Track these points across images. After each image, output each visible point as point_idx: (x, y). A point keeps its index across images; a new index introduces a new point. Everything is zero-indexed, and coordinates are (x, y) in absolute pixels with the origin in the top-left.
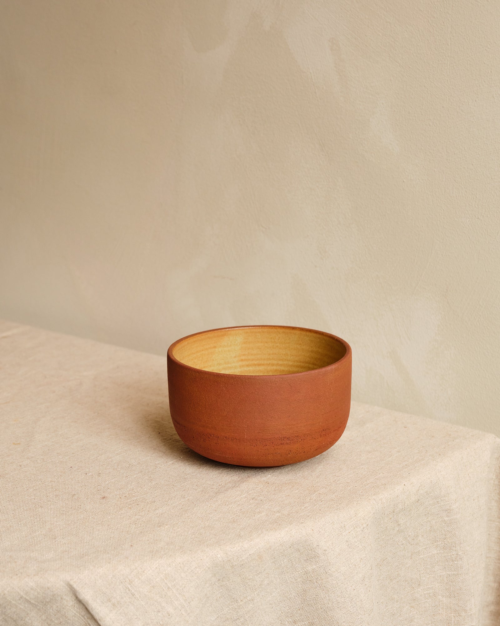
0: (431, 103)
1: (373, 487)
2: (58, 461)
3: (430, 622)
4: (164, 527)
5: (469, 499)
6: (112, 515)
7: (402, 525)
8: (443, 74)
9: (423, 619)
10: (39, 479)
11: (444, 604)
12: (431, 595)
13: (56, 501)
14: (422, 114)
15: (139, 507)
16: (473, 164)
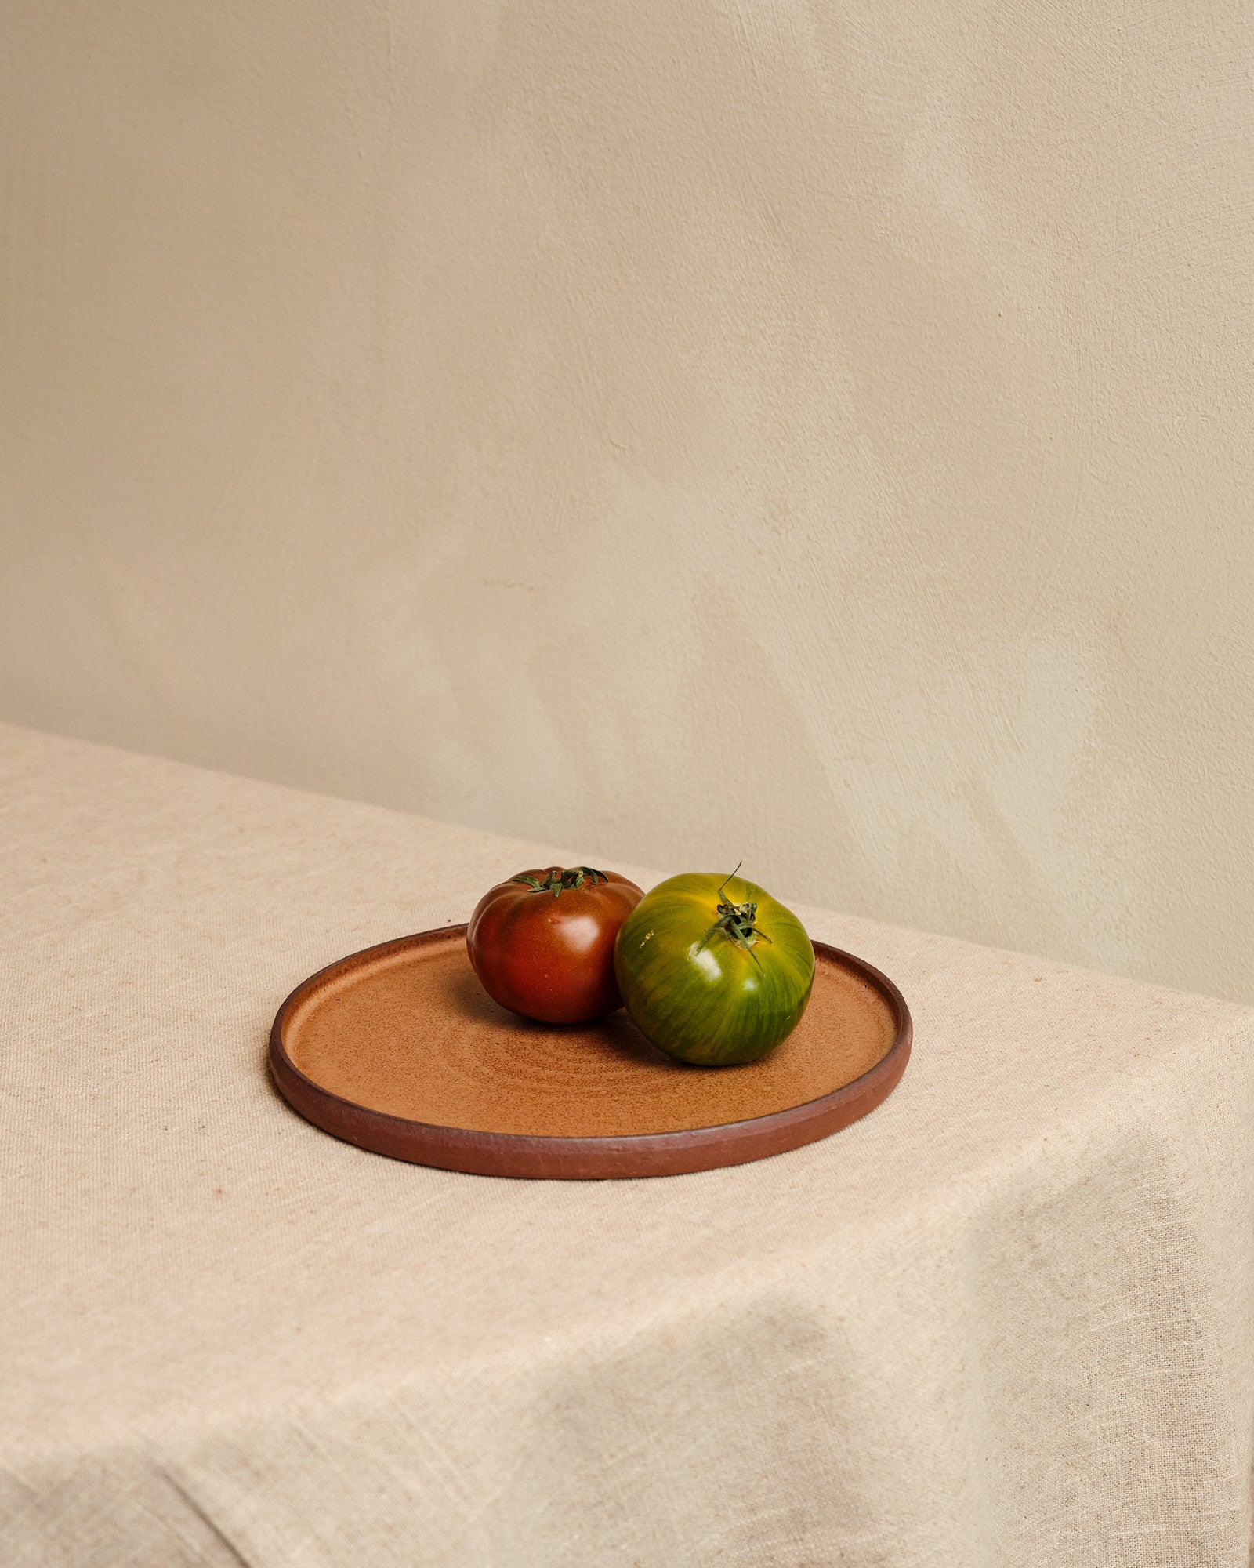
0: (1072, 95)
1: (962, 1148)
2: (84, 1095)
3: (1119, 1504)
4: (389, 1275)
5: (1222, 1173)
6: (241, 1242)
7: (1043, 1247)
8: (1107, 14)
9: (1101, 1494)
10: (33, 1147)
11: (1156, 1456)
12: (1120, 1431)
13: (83, 1208)
14: (1049, 128)
15: (317, 1219)
16: (1190, 263)
